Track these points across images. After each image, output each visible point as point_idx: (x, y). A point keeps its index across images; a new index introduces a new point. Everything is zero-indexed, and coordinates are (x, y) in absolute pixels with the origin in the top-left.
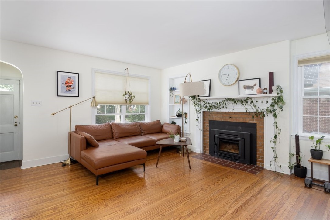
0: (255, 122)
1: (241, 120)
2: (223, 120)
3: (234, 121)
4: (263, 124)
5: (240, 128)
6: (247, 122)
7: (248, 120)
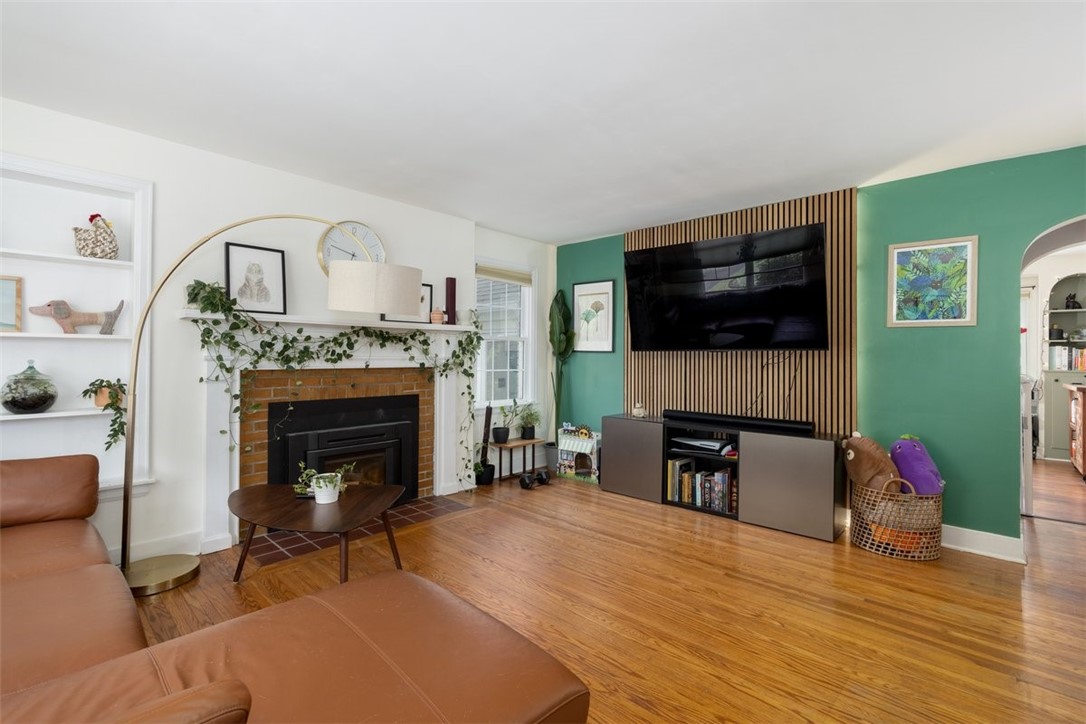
0: (415, 391)
1: (384, 391)
2: (327, 398)
3: (364, 396)
4: (432, 394)
5: (381, 412)
6: (399, 393)
7: (401, 391)
